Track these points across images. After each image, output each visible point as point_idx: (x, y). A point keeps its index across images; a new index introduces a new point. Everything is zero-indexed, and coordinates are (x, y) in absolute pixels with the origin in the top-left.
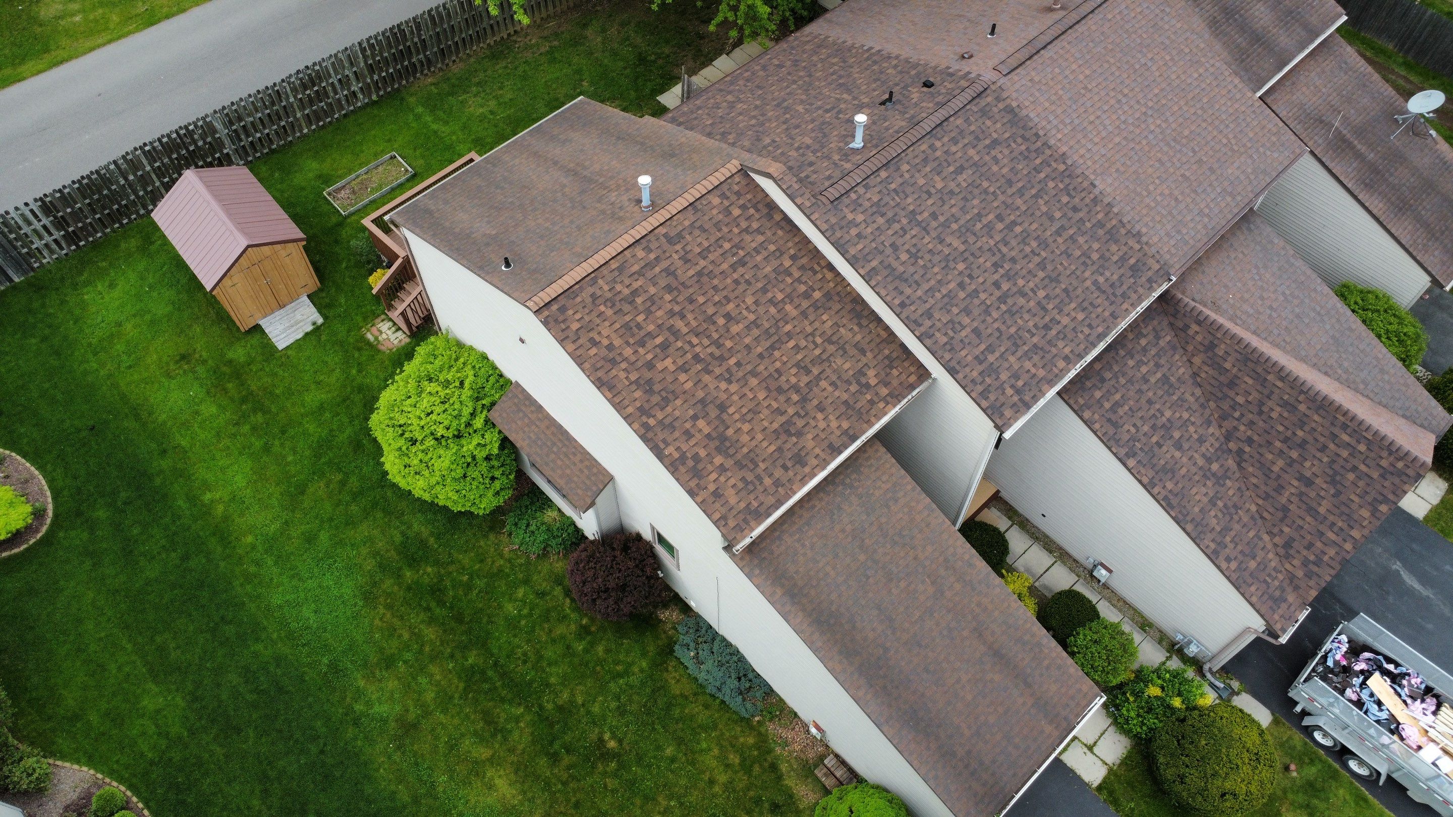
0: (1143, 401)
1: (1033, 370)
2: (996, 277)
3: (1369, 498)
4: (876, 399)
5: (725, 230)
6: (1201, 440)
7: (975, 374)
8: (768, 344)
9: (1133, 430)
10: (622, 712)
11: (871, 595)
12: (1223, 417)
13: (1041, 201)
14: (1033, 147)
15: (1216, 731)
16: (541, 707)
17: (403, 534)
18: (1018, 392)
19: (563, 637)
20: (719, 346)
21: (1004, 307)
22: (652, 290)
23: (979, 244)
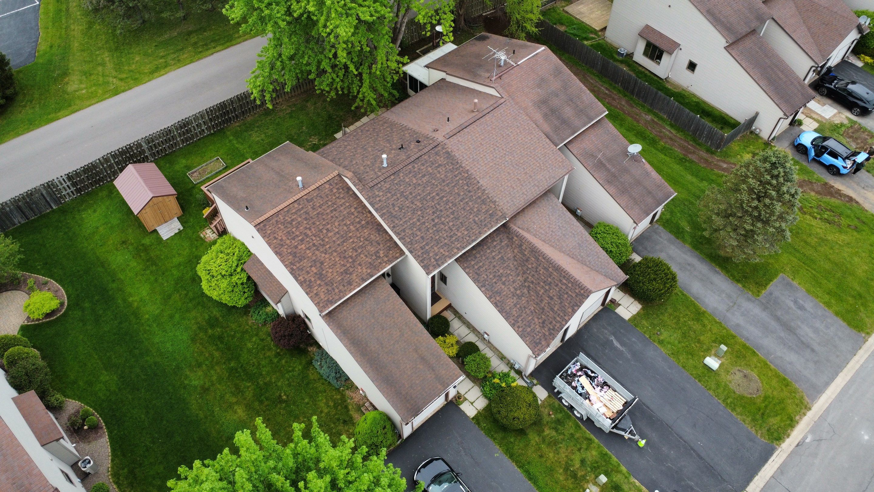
0: (491, 266)
1: (444, 253)
2: (433, 217)
3: (571, 304)
4: (382, 262)
5: (330, 197)
6: (514, 282)
7: (420, 253)
8: (342, 240)
9: (486, 277)
10: (289, 385)
11: (375, 334)
12: (524, 273)
13: (456, 188)
14: (455, 167)
15: (514, 395)
16: (258, 383)
17: (209, 315)
18: (436, 260)
19: (269, 357)
20: (323, 240)
21: (435, 229)
22: (299, 219)
23: (428, 204)
